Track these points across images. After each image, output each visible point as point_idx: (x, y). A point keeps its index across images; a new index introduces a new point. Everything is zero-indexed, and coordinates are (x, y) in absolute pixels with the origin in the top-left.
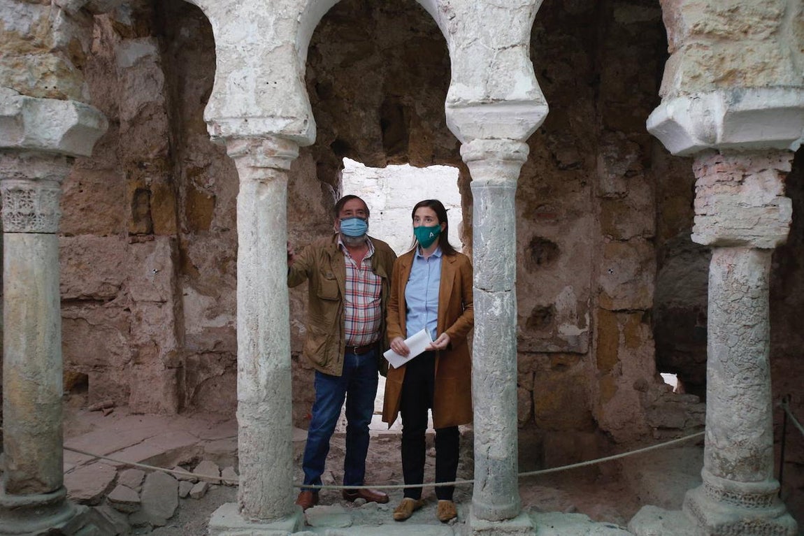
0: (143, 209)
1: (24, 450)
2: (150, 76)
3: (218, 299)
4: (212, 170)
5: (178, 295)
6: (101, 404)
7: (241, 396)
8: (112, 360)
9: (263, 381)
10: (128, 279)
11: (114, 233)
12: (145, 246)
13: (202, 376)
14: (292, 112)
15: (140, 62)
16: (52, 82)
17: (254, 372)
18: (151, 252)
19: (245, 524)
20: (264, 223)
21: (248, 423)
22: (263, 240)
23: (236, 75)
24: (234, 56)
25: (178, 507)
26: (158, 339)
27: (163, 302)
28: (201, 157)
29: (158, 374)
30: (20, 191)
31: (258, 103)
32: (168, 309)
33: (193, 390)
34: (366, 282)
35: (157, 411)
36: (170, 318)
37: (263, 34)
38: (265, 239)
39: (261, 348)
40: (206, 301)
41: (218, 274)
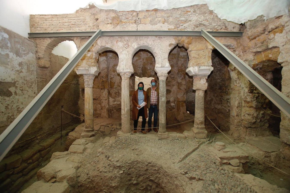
0: (103, 84)
1: (88, 122)
2: (105, 63)
3: (115, 99)
4: (114, 78)
5: (108, 98)
6: (96, 116)
7: (122, 114)
8: (98, 109)
9: (126, 111)
10: (100, 96)
11: (98, 88)
12: (103, 90)
13: (112, 112)
14: (131, 68)
15: (103, 60)
16: (93, 64)
17: (124, 110)
18: (104, 91)
19: (123, 134)
20: (126, 86)
21: (123, 118)
22: (126, 89)
23: (122, 63)
24: (122, 59)
25: (110, 132)
26: (105, 106)
27: (106, 100)
28: (112, 76)
29: (105, 111)
30: (87, 81)
31: (125, 67)
32: (107, 101)
33: (111, 114)
34: (154, 93)
35: (105, 117)
36: (107, 102)
37: (126, 56)
38: (126, 88)
39: (125, 106)
40: (113, 99)
41: (115, 95)
